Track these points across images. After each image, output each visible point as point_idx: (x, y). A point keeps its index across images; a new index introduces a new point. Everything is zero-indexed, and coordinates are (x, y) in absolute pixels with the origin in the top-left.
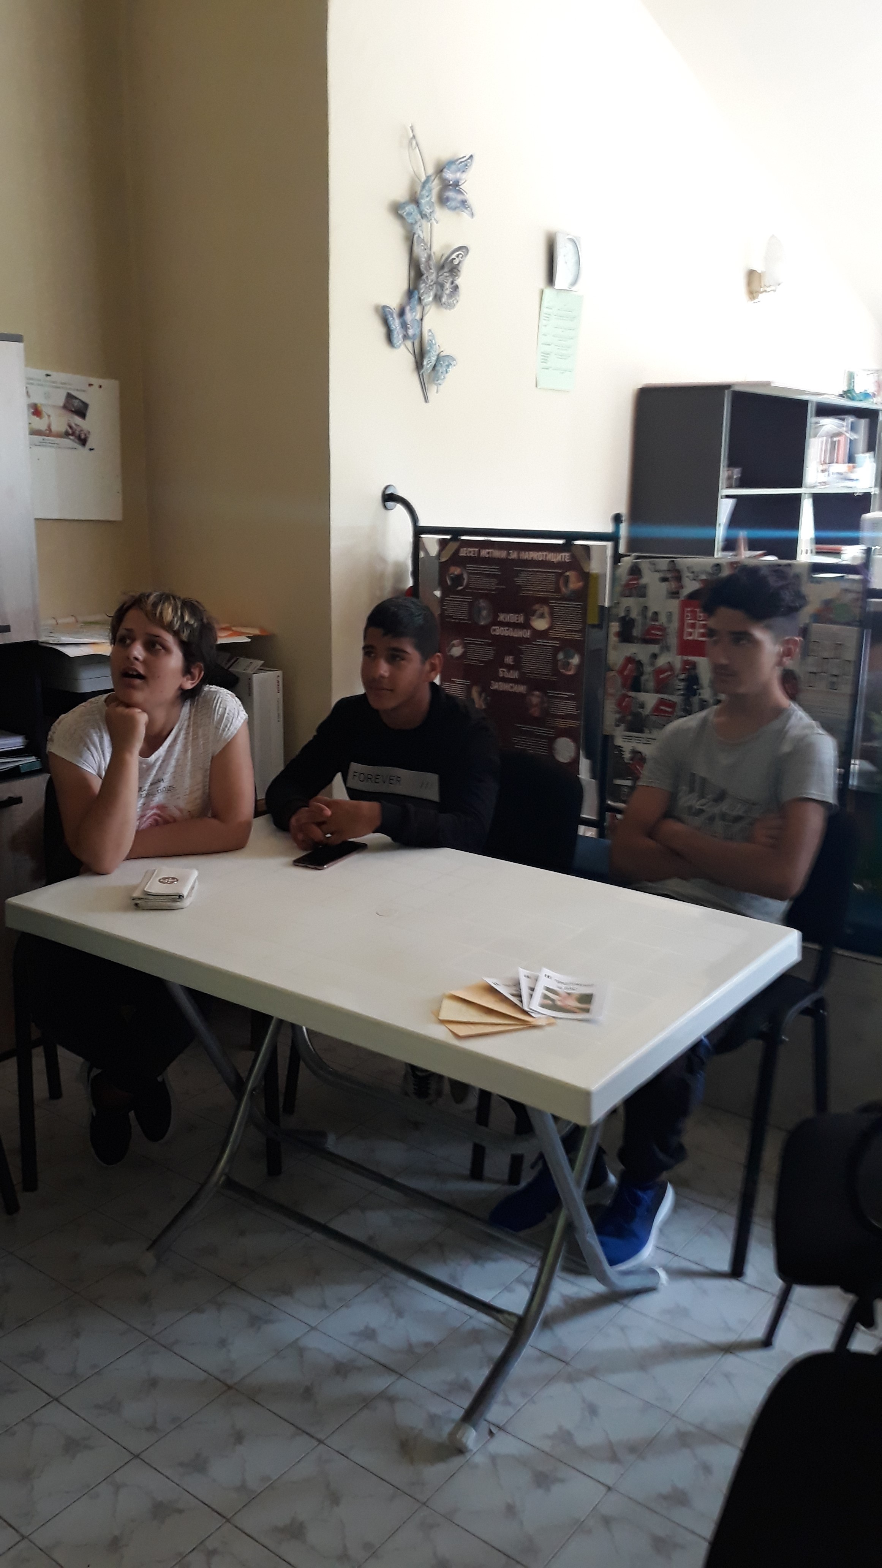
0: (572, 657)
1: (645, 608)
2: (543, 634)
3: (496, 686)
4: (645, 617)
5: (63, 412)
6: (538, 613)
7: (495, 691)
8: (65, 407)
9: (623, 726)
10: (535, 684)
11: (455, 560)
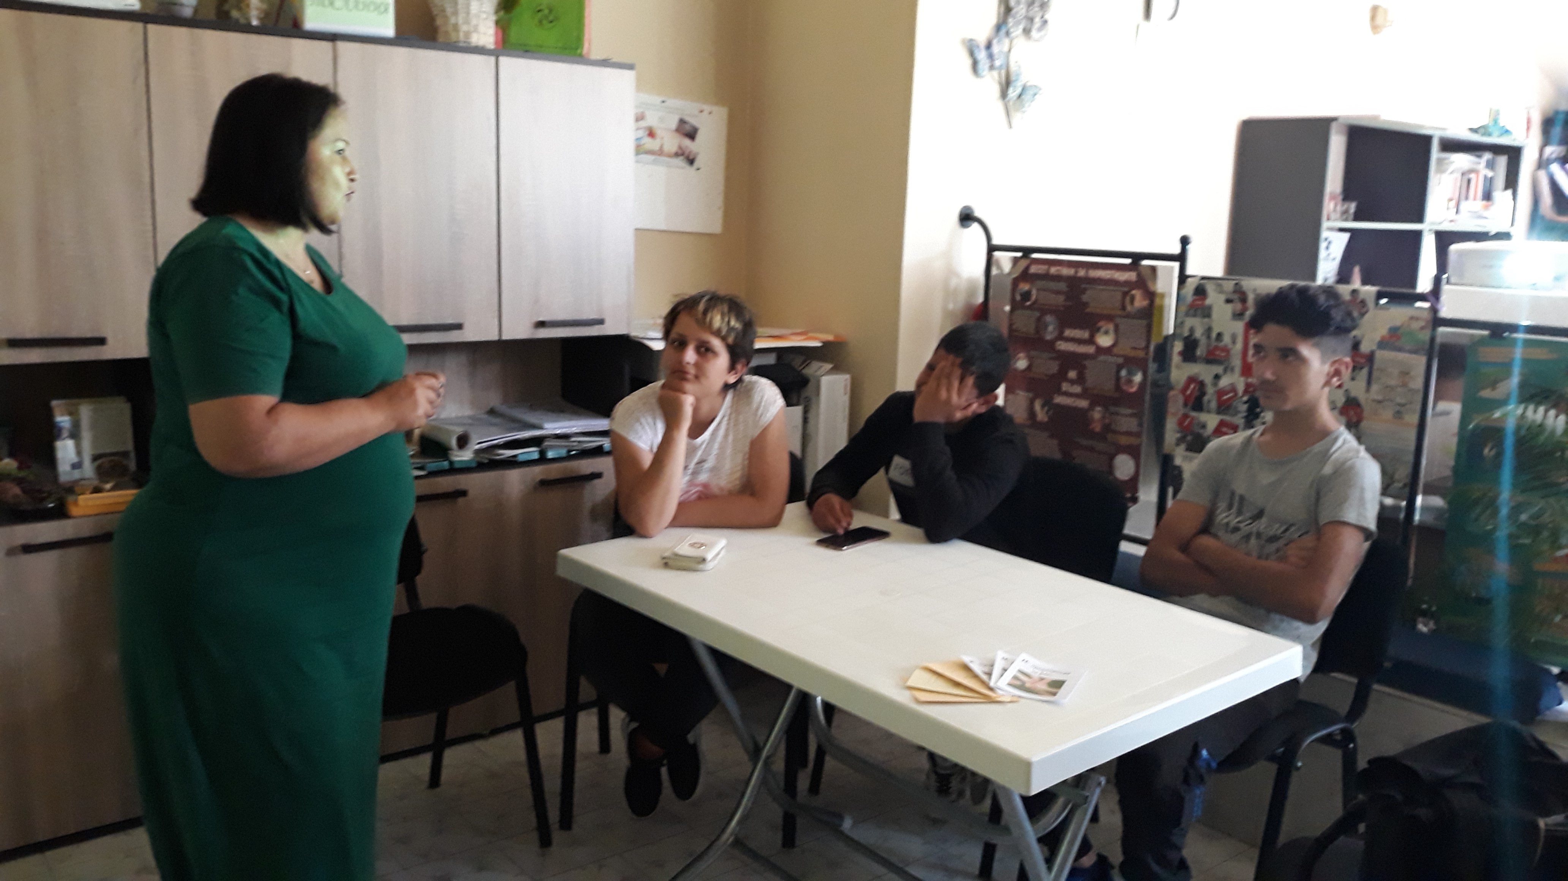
0: (1135, 375)
1: (1209, 330)
2: (1108, 351)
3: (1059, 400)
4: (1209, 337)
5: (677, 135)
6: (1103, 330)
7: (1058, 406)
8: (678, 130)
9: (1183, 446)
10: (1096, 399)
11: (1025, 276)
